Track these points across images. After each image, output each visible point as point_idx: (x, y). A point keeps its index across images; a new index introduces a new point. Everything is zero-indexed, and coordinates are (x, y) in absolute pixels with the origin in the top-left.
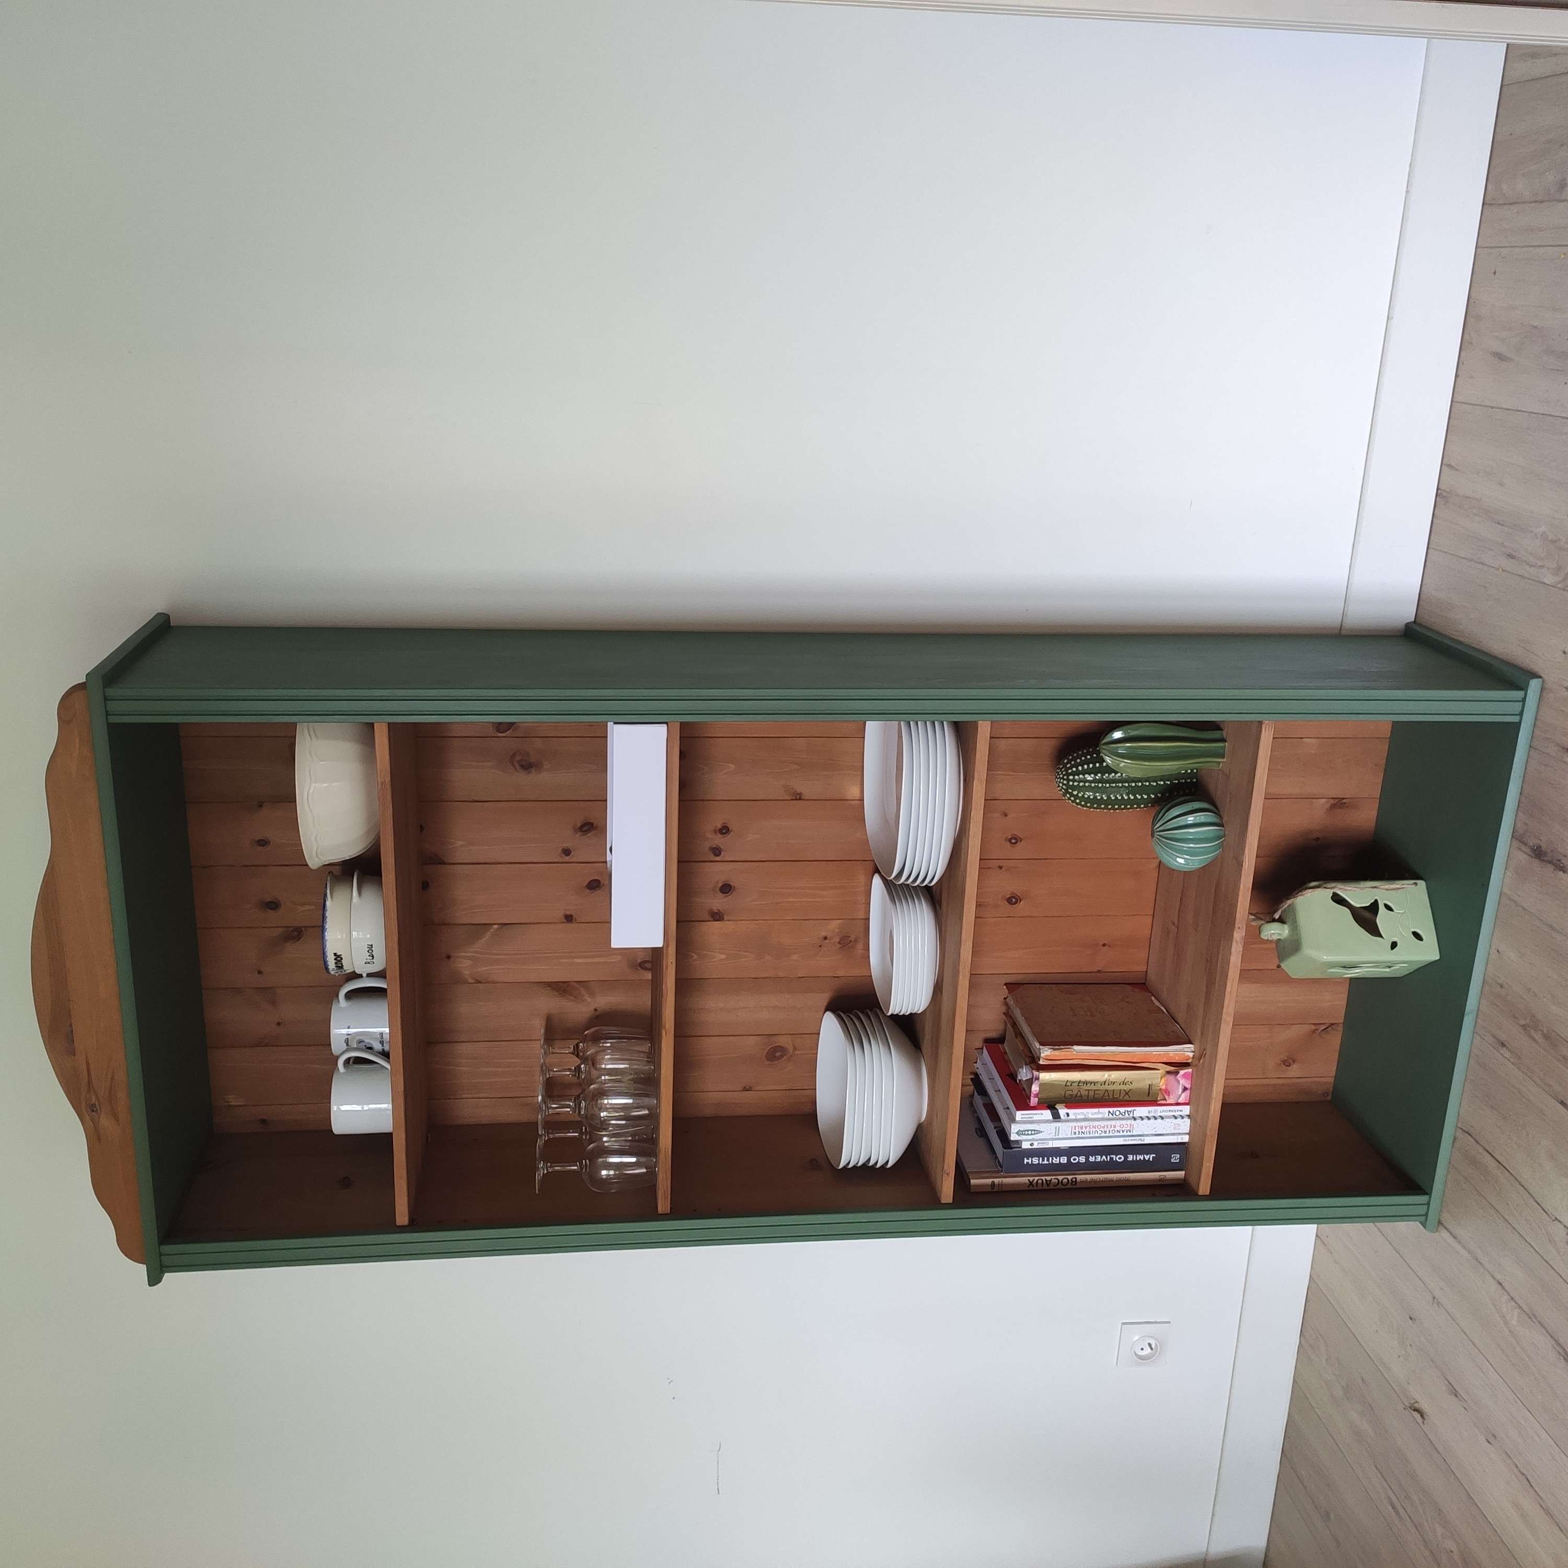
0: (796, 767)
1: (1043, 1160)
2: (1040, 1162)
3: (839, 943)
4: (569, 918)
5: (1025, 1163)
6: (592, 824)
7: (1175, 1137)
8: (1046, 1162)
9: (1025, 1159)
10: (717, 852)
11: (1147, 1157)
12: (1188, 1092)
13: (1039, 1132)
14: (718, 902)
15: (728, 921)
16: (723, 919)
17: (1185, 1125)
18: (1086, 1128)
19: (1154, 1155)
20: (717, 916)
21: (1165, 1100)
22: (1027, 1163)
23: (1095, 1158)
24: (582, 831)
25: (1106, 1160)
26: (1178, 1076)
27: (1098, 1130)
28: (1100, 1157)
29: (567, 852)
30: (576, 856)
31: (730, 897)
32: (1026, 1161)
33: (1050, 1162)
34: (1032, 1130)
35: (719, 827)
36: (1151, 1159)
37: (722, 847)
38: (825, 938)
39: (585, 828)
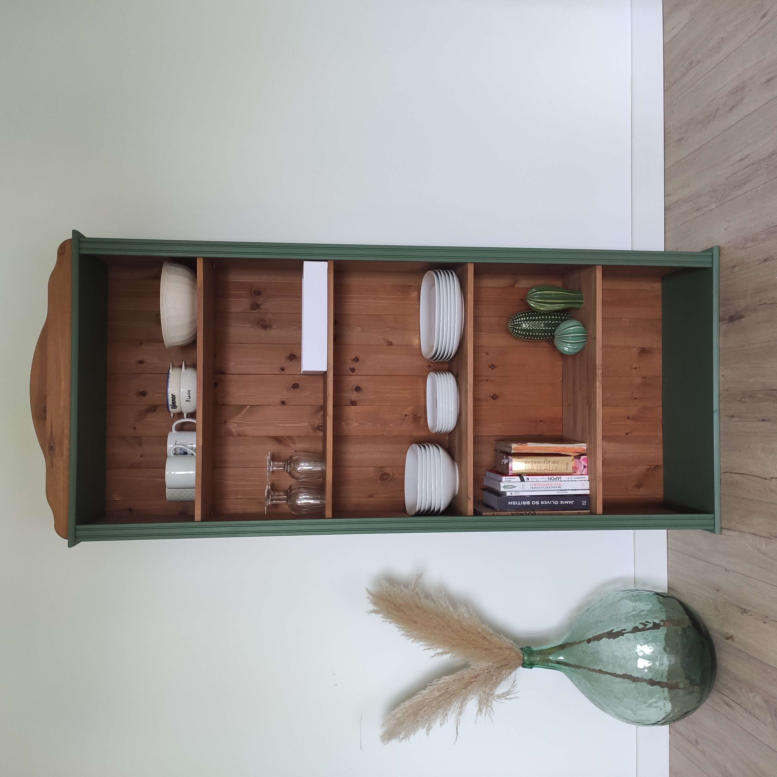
0: (388, 329)
1: (518, 503)
2: (517, 504)
3: (412, 418)
4: (283, 403)
5: (509, 504)
6: (294, 356)
7: (583, 491)
8: (519, 504)
9: (509, 502)
10: (353, 370)
11: (570, 502)
12: (586, 468)
13: (514, 487)
14: (354, 396)
15: (359, 405)
16: (357, 404)
17: (587, 485)
18: (538, 485)
19: (573, 501)
20: (354, 403)
21: (575, 472)
22: (510, 504)
23: (544, 503)
24: (290, 359)
25: (549, 503)
26: (580, 460)
27: (544, 486)
28: (546, 502)
29: (283, 369)
30: (286, 371)
31: (360, 393)
32: (509, 503)
33: (522, 504)
34: (511, 486)
35: (354, 358)
36: (572, 504)
37: (355, 368)
38: (406, 415)
39: (291, 358)
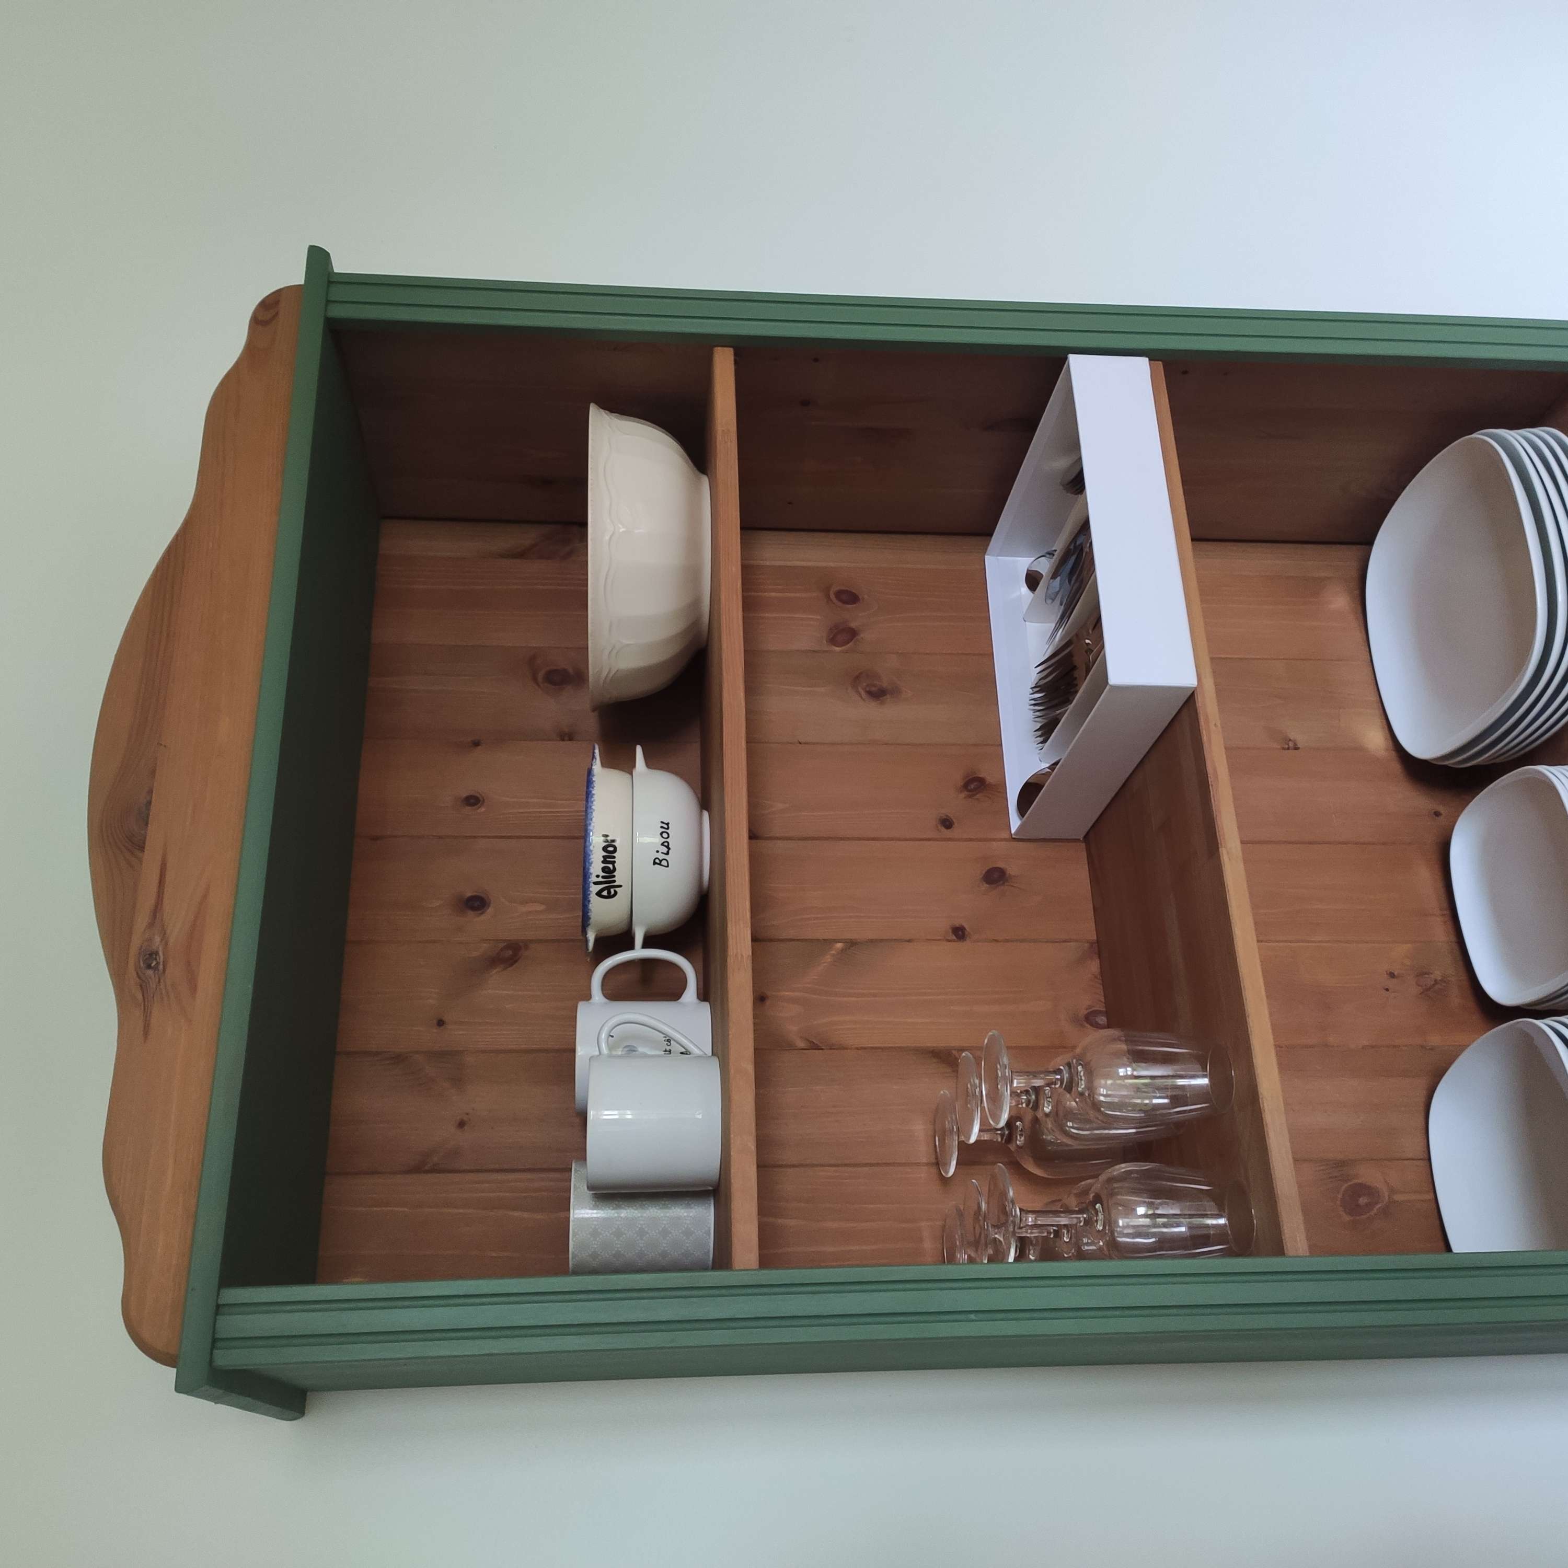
0: (1277, 701)
3: (1416, 984)
4: (959, 933)
6: (981, 781)
24: (969, 791)
29: (947, 823)
30: (960, 830)
38: (1392, 975)
39: (972, 786)
